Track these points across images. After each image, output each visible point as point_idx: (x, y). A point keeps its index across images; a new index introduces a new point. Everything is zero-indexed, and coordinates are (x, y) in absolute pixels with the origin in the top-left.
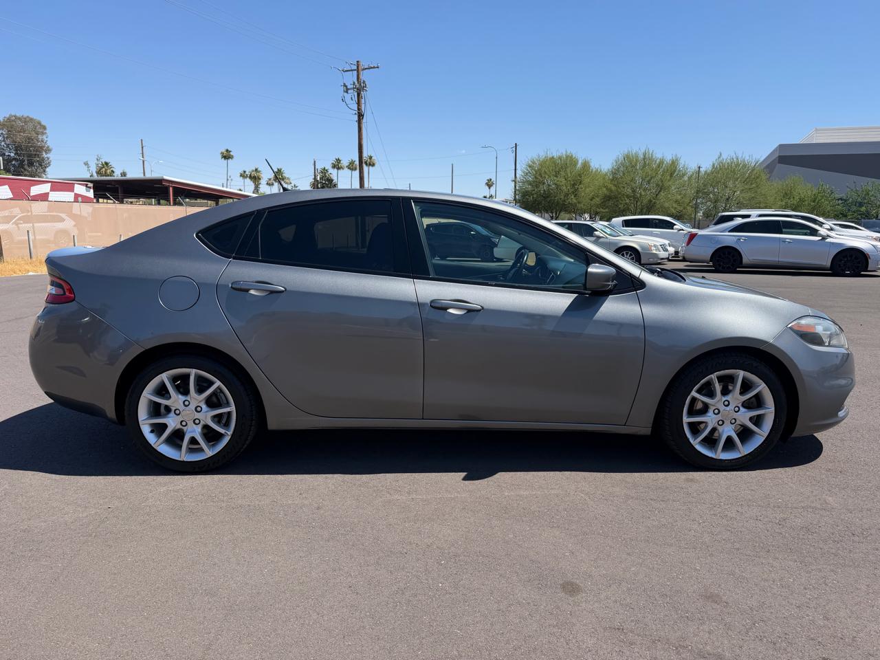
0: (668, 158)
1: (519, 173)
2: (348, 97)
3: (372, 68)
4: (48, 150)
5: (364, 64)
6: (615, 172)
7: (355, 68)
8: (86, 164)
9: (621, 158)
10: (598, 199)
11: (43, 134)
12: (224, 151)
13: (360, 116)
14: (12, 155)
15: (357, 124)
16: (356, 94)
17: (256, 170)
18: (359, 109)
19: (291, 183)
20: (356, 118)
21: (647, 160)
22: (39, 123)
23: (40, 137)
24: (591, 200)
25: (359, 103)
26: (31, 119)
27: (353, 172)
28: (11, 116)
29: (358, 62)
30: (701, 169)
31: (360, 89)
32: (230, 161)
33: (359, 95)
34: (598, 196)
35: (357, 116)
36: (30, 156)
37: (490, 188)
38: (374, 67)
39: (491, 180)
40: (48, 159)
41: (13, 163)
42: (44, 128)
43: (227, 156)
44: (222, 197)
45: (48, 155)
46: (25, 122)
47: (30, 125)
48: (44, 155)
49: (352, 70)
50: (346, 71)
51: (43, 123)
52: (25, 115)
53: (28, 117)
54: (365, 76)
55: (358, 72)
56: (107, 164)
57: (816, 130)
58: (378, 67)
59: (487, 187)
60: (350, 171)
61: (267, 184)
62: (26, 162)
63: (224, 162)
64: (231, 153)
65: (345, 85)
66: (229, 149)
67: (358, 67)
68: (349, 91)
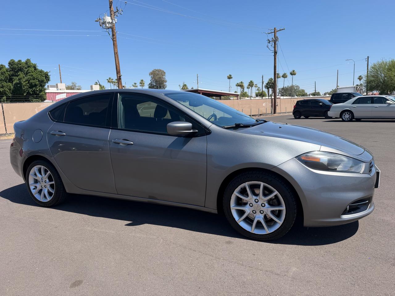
2: (269, 45)
3: (281, 30)
4: (166, 82)
5: (277, 29)
7: (273, 31)
8: (179, 86)
11: (164, 75)
12: (229, 75)
13: (275, 53)
14: (155, 84)
15: (274, 57)
16: (273, 43)
17: (241, 82)
18: (275, 50)
19: (257, 87)
20: (273, 54)
22: (163, 71)
23: (163, 77)
25: (275, 48)
26: (161, 70)
27: (285, 79)
28: (154, 70)
29: (275, 28)
31: (275, 41)
32: (231, 79)
33: (275, 43)
35: (274, 53)
36: (160, 84)
37: (360, 80)
38: (282, 30)
39: (361, 76)
40: (166, 85)
41: (155, 87)
42: (165, 73)
43: (230, 77)
44: (222, 95)
45: (166, 83)
46: (159, 71)
47: (160, 72)
48: (165, 84)
49: (272, 33)
50: (269, 33)
51: (164, 71)
52: (159, 69)
53: (160, 69)
54: (278, 34)
55: (275, 33)
56: (185, 85)
58: (284, 29)
59: (359, 80)
60: (283, 78)
61: (247, 88)
62: (159, 87)
63: (229, 80)
64: (232, 76)
65: (268, 40)
66: (231, 75)
67: (275, 31)
68: (270, 42)
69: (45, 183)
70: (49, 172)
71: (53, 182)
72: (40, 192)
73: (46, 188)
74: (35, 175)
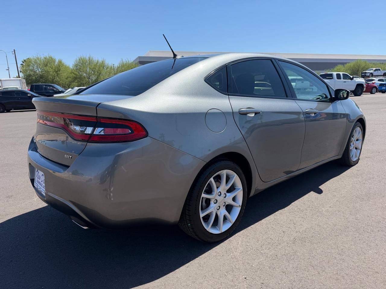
0: (100, 60)
1: (19, 66)
6: (76, 66)
9: (78, 59)
10: (70, 79)
21: (91, 61)
24: (67, 79)
30: (115, 66)
34: (70, 78)
57: (150, 51)
69: (216, 200)
70: (202, 215)
71: (204, 195)
72: (231, 189)
73: (220, 192)
74: (225, 218)
